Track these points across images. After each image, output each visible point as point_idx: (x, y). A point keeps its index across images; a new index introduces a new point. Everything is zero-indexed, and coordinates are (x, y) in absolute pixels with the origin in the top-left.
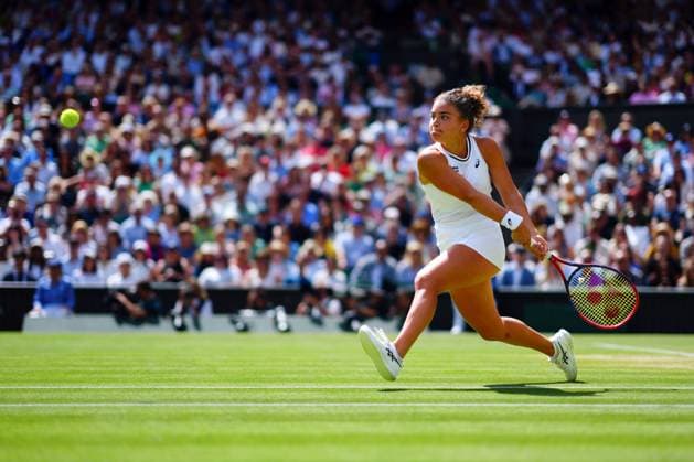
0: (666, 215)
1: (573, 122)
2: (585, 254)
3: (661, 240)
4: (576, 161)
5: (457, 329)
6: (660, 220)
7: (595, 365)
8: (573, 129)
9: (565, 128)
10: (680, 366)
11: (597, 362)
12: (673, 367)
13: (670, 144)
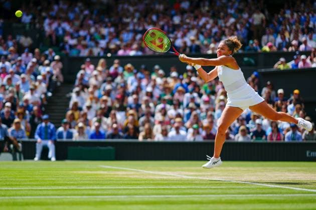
0: (133, 106)
1: (92, 64)
2: (97, 124)
3: (130, 118)
4: (93, 82)
5: (36, 159)
6: (131, 108)
7: (99, 176)
8: (92, 67)
9: (88, 66)
10: (137, 177)
11: (101, 175)
12: (135, 177)
13: (135, 74)
